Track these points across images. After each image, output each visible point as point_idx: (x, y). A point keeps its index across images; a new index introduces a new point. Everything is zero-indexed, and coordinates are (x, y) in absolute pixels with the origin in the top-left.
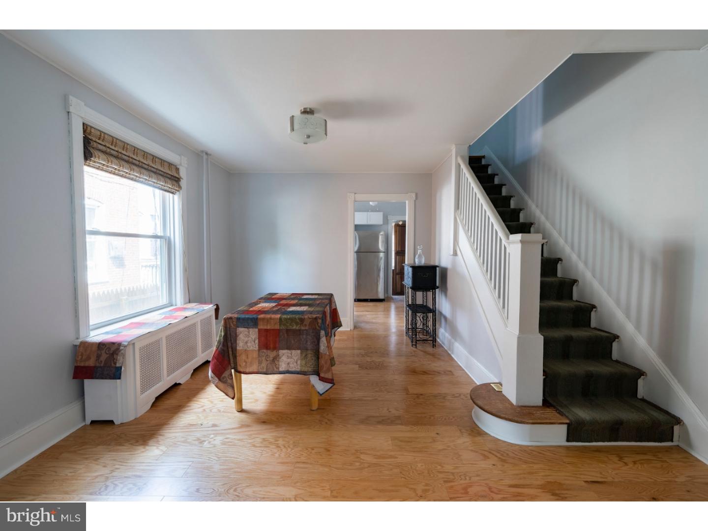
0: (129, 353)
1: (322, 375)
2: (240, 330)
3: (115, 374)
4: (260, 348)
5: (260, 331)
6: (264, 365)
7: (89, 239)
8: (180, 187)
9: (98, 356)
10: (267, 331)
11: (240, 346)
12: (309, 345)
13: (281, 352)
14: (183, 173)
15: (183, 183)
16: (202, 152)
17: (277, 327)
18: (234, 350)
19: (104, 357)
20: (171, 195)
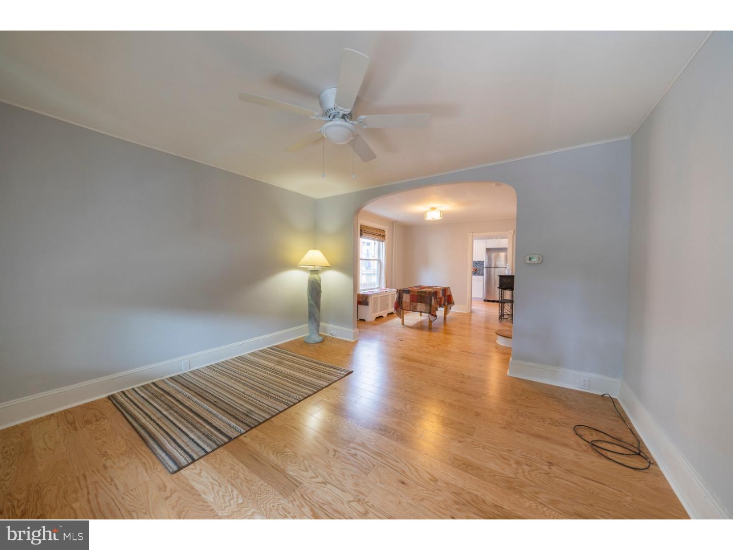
0: (370, 298)
1: (432, 313)
2: (403, 294)
3: (367, 304)
4: (410, 301)
5: (411, 295)
6: (412, 307)
7: (361, 262)
8: (385, 239)
9: (362, 298)
10: (413, 295)
11: (404, 300)
12: (428, 302)
13: (418, 304)
14: (386, 233)
15: (386, 237)
16: (394, 221)
17: (416, 294)
18: (402, 301)
19: (364, 299)
20: (381, 243)
